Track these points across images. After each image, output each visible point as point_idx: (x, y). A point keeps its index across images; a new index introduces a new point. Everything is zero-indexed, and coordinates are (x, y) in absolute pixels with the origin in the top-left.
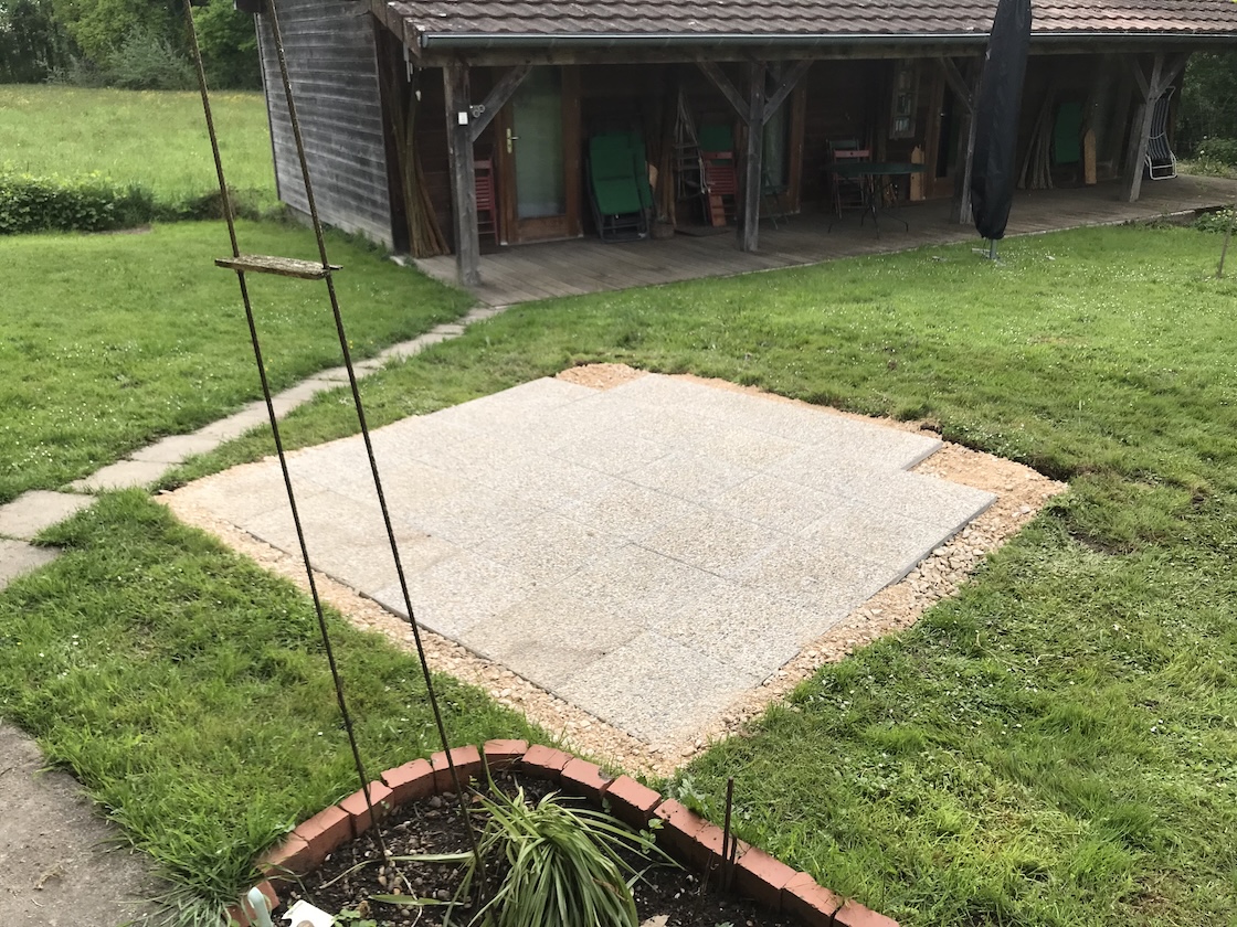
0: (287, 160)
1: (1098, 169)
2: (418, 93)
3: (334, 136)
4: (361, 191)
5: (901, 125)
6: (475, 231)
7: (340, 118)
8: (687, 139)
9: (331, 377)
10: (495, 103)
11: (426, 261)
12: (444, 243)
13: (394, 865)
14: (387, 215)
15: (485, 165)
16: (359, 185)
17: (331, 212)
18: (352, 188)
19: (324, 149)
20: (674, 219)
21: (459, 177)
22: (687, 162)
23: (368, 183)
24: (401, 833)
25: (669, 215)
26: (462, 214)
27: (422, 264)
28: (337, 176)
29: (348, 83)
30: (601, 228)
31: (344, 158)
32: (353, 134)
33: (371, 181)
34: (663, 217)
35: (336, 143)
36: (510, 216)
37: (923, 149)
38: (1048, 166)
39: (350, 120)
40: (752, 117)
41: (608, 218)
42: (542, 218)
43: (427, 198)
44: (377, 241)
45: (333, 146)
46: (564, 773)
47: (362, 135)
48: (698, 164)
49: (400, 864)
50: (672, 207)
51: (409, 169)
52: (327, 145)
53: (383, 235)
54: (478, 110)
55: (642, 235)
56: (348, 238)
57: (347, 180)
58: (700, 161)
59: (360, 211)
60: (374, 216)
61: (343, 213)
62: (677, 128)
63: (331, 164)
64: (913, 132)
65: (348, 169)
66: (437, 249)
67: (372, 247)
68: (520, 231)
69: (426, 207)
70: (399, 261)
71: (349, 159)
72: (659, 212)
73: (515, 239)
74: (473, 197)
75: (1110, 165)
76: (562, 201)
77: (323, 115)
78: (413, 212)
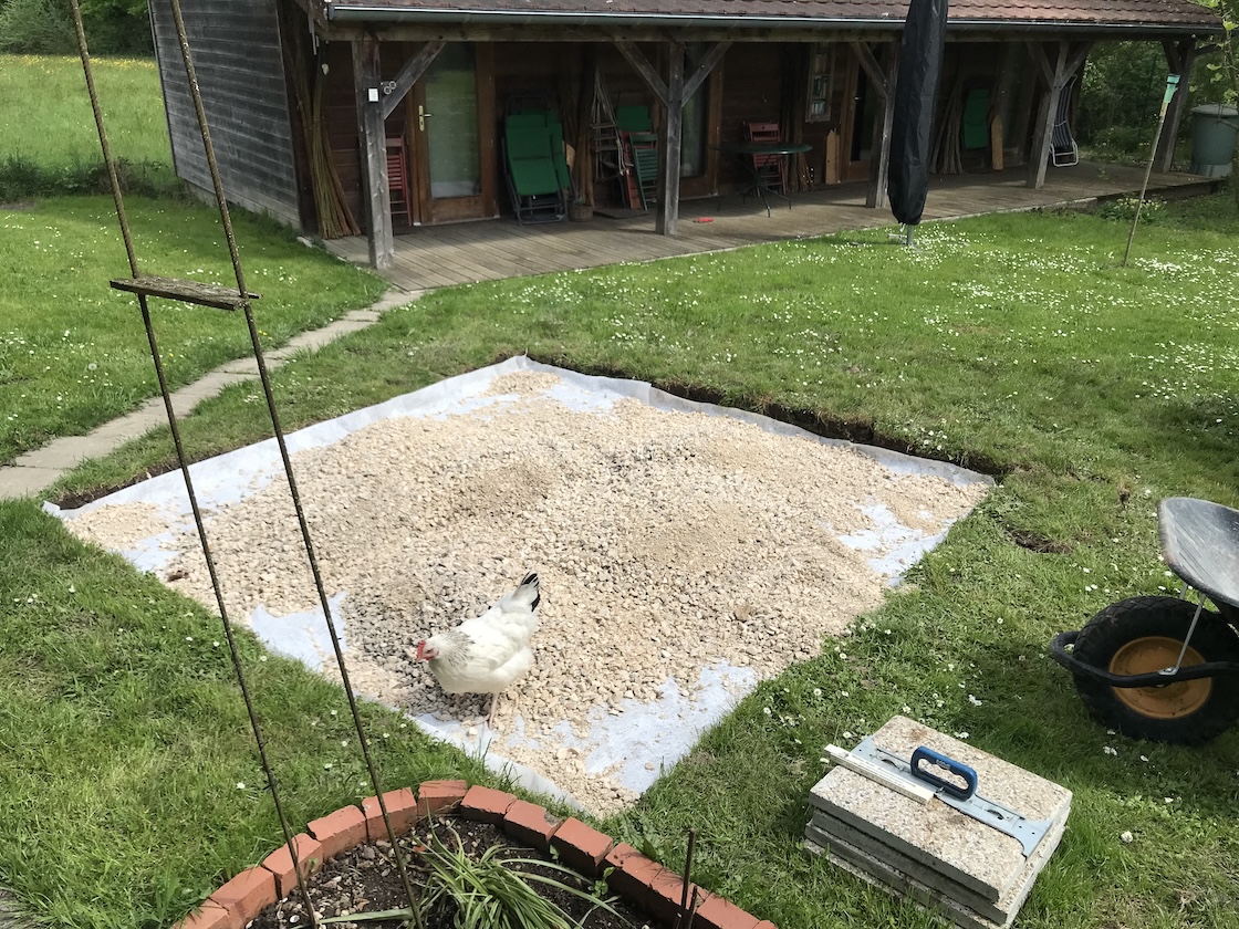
0: (184, 133)
1: (1005, 155)
2: (325, 68)
3: (235, 109)
4: (265, 169)
5: (817, 108)
6: (388, 213)
7: (240, 91)
8: (604, 120)
9: (237, 370)
10: (406, 81)
11: (336, 242)
12: (354, 224)
14: (294, 194)
15: (397, 143)
16: (263, 162)
17: (235, 190)
18: (254, 164)
19: (224, 123)
20: (592, 200)
21: (370, 156)
22: (606, 142)
23: (272, 160)
25: (587, 195)
26: (374, 195)
27: (332, 245)
28: (239, 152)
29: (249, 54)
30: (518, 209)
31: (246, 133)
32: (256, 108)
33: (276, 158)
34: (582, 199)
35: (237, 118)
36: (423, 195)
37: (838, 133)
38: (958, 152)
39: (252, 93)
40: (671, 98)
41: (525, 199)
42: (456, 198)
43: (336, 177)
44: (283, 221)
45: (234, 120)
46: (507, 817)
47: (265, 110)
48: (616, 145)
50: (591, 188)
51: (317, 145)
52: (227, 119)
53: (289, 215)
54: (390, 87)
55: (560, 217)
56: (253, 218)
57: (249, 156)
58: (618, 142)
59: (265, 189)
60: (280, 196)
61: (246, 191)
62: (594, 107)
63: (233, 140)
64: (829, 115)
65: (252, 146)
66: (347, 229)
67: (277, 227)
68: (434, 211)
69: (335, 186)
70: (307, 242)
71: (251, 134)
72: (577, 193)
73: (429, 220)
74: (385, 177)
75: (1015, 151)
76: (478, 181)
77: (222, 87)
78: (322, 190)
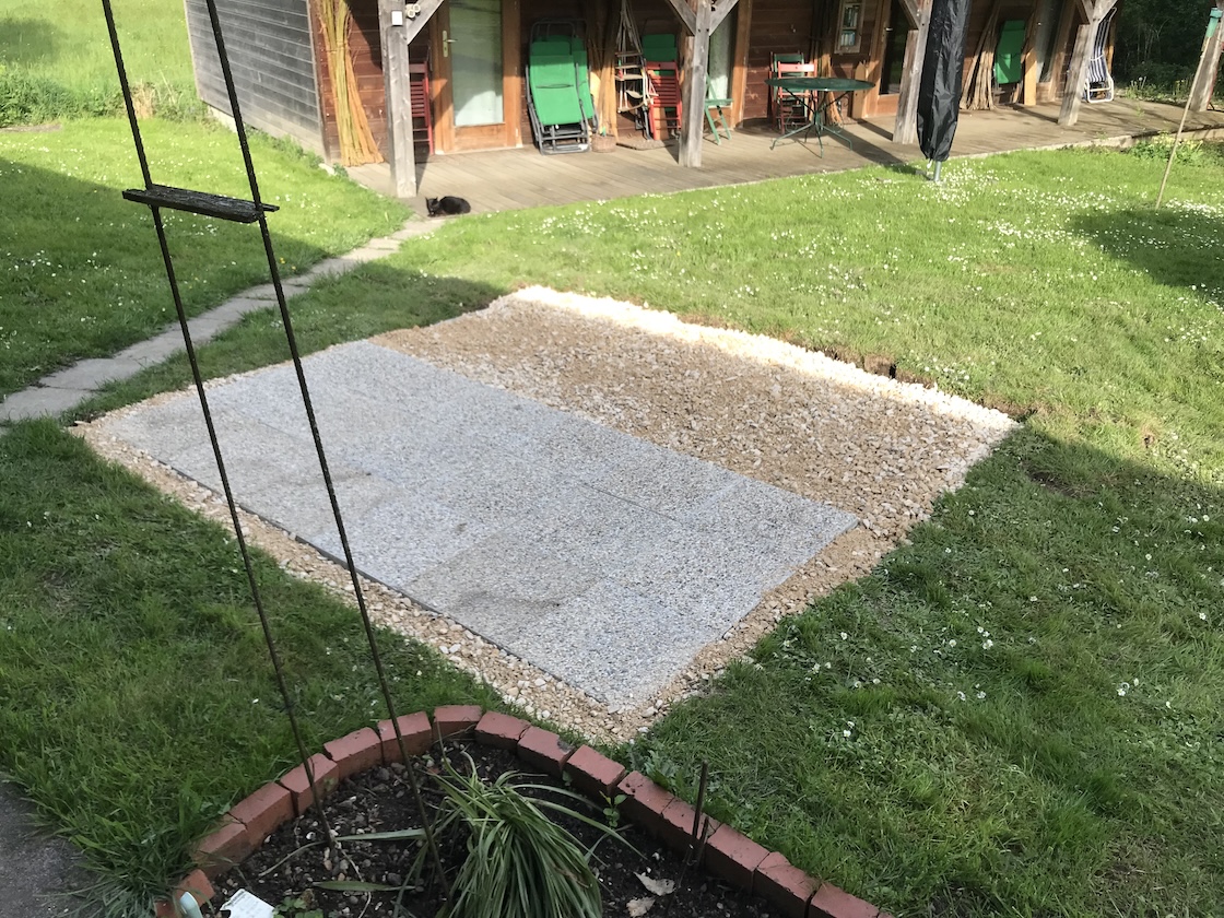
0: (207, 56)
1: (1038, 90)
5: (846, 39)
6: (410, 140)
8: (630, 47)
9: (259, 295)
10: (430, 4)
11: (359, 169)
12: (376, 151)
13: (340, 847)
14: (318, 120)
15: (421, 69)
17: (257, 114)
18: (279, 90)
20: (615, 131)
21: (392, 82)
22: (630, 71)
23: (294, 84)
24: (345, 811)
25: (611, 126)
26: (396, 122)
27: (353, 172)
28: (262, 76)
30: (540, 138)
31: (269, 57)
32: (278, 30)
34: (605, 130)
36: (446, 124)
38: (989, 85)
39: (275, 15)
40: (698, 26)
41: (547, 128)
42: (478, 127)
43: (358, 102)
44: (305, 147)
46: (521, 743)
47: (287, 32)
48: (641, 73)
49: (346, 845)
50: (614, 119)
51: (339, 70)
52: (250, 42)
53: (313, 142)
54: (413, 9)
55: (583, 147)
56: (278, 145)
57: (272, 81)
58: (643, 71)
59: (288, 114)
60: (303, 121)
61: (270, 116)
62: (619, 35)
63: (256, 63)
64: (858, 47)
66: (369, 156)
67: (300, 154)
68: (456, 140)
70: (330, 169)
71: (274, 58)
72: (601, 123)
73: (451, 148)
74: (408, 103)
75: (1050, 86)
77: (245, 9)
78: (343, 118)
